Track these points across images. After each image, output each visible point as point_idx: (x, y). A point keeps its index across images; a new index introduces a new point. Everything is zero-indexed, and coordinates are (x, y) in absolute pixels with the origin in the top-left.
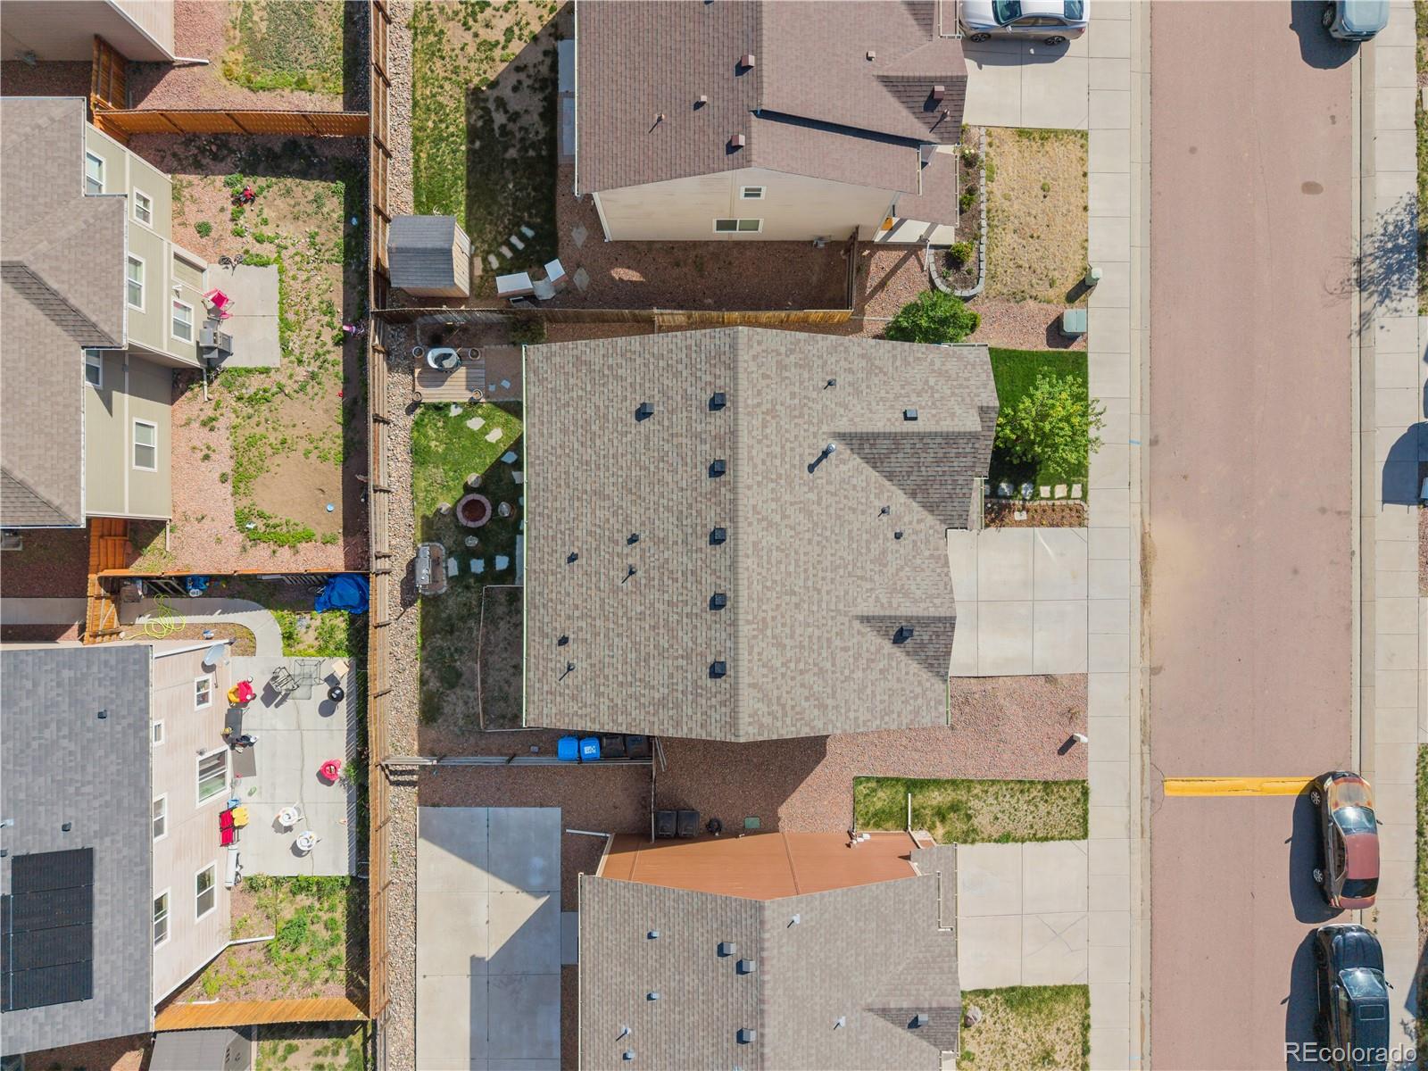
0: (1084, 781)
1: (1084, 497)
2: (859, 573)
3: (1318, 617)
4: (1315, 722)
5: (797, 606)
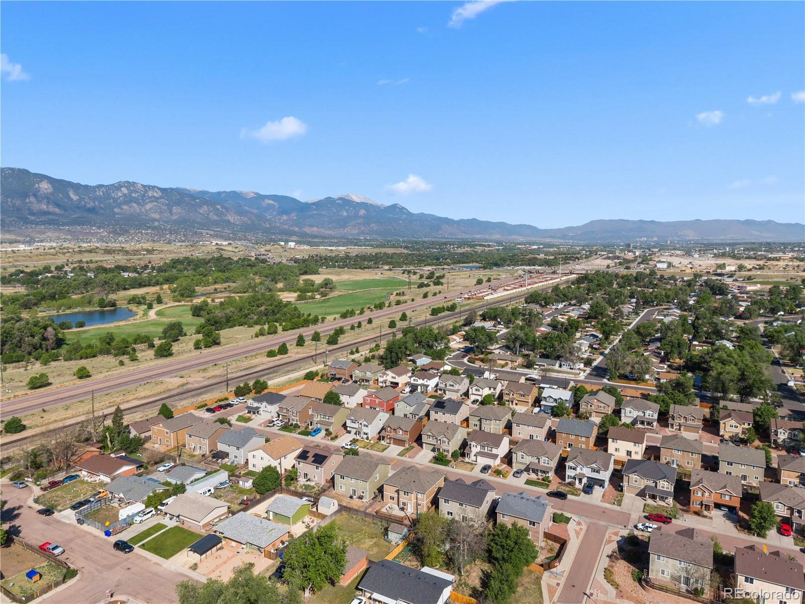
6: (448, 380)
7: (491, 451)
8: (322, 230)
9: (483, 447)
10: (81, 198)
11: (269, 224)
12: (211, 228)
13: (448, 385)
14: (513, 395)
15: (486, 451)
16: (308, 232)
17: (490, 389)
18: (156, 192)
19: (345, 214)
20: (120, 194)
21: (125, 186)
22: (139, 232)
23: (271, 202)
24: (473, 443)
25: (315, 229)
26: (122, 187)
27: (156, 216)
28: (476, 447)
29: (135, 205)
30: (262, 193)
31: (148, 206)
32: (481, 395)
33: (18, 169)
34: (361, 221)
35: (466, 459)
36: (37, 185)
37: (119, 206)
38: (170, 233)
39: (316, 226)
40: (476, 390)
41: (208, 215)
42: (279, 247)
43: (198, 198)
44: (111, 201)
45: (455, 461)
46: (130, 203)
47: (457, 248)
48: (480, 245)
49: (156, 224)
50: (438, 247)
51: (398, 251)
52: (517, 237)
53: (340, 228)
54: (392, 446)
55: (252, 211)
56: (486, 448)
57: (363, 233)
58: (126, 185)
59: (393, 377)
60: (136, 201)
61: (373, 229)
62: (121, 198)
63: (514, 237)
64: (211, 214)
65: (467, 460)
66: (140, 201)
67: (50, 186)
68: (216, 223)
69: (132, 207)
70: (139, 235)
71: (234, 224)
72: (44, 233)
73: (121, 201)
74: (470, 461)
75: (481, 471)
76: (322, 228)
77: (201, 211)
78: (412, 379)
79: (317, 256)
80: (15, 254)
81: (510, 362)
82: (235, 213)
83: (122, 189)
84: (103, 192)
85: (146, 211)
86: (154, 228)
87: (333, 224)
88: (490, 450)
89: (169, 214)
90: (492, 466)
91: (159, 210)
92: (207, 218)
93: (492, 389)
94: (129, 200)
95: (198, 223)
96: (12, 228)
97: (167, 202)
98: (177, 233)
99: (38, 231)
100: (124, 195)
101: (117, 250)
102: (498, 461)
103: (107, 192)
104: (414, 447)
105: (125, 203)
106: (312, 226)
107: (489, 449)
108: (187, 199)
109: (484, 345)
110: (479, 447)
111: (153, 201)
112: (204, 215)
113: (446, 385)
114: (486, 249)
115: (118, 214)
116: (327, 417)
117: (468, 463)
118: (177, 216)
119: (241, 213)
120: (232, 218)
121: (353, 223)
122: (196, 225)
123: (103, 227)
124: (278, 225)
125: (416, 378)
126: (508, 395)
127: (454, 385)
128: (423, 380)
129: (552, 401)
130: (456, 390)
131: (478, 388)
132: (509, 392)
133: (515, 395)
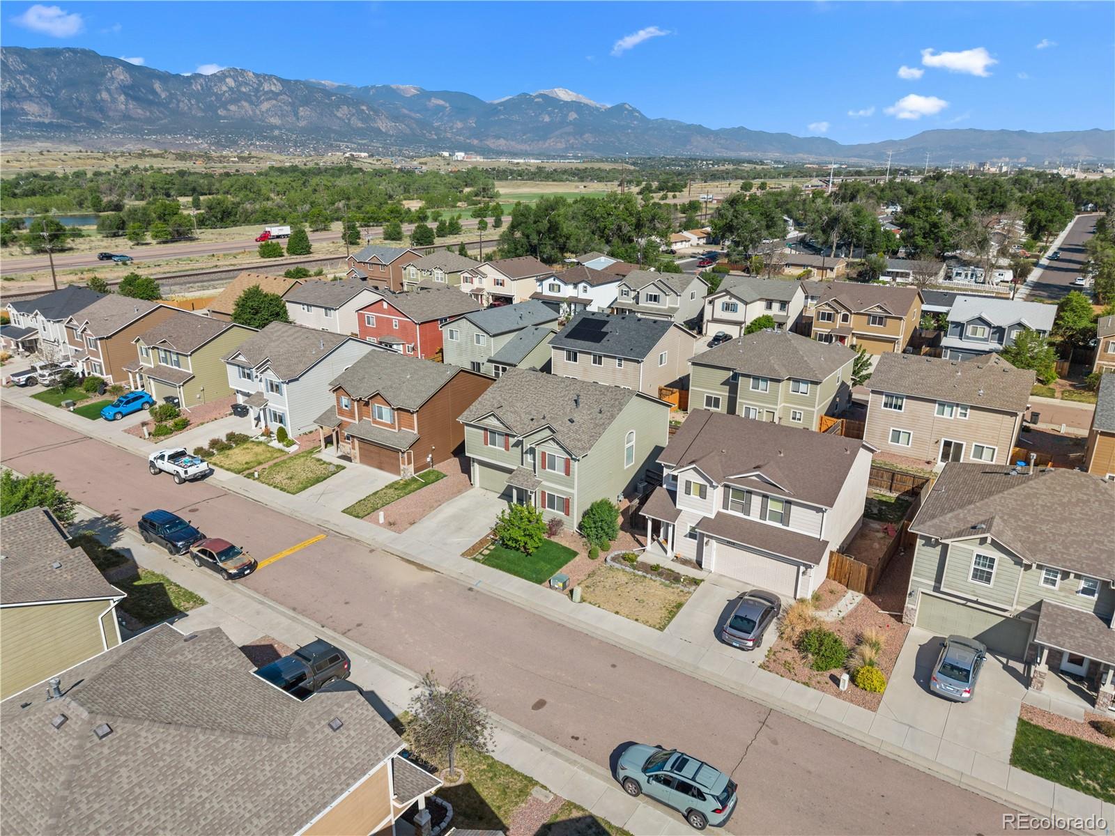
6: (644, 284)
7: (784, 518)
8: (513, 143)
9: (741, 496)
10: (171, 94)
11: (436, 134)
12: (354, 140)
13: (642, 297)
14: (845, 318)
15: (754, 516)
16: (492, 146)
17: (769, 307)
18: (274, 84)
19: (547, 119)
20: (224, 88)
21: (230, 76)
22: (251, 144)
23: (441, 102)
24: (687, 475)
25: (502, 141)
26: (226, 77)
27: (275, 121)
28: (703, 494)
29: (245, 104)
30: (428, 89)
31: (265, 106)
32: (739, 323)
33: (81, 50)
34: (570, 129)
35: (650, 546)
36: (109, 74)
37: (224, 105)
38: (295, 146)
39: (504, 138)
40: (727, 307)
41: (349, 120)
42: (440, 158)
43: (335, 94)
44: (213, 98)
45: (592, 555)
46: (239, 101)
47: (712, 164)
48: (749, 162)
49: (276, 133)
50: (683, 163)
51: (619, 166)
52: (805, 156)
53: (538, 141)
54: (357, 469)
55: (413, 115)
56: (756, 501)
57: (572, 148)
58: (232, 74)
59: (497, 283)
60: (246, 97)
61: (587, 142)
62: (227, 95)
63: (801, 155)
64: (353, 118)
65: (651, 553)
66: (253, 98)
67: (128, 76)
68: (361, 133)
69: (242, 107)
70: (252, 147)
71: (386, 134)
72: (122, 145)
73: (226, 99)
74: (666, 561)
75: (719, 632)
76: (513, 141)
77: (339, 115)
78: (546, 283)
79: (494, 169)
80: (43, 157)
81: (815, 271)
82: (387, 118)
83: (227, 80)
84: (201, 85)
85: (262, 113)
86: (272, 139)
87: (529, 135)
88: (774, 516)
89: (294, 119)
90: (786, 600)
91: (279, 113)
92: (349, 124)
93: (776, 306)
94: (237, 97)
95: (335, 132)
96: (80, 138)
97: (290, 100)
98: (304, 145)
99: (114, 142)
100: (231, 89)
101: (196, 156)
102: (817, 576)
103: (206, 83)
104: (440, 476)
105: (235, 101)
106: (498, 137)
107: (773, 506)
108: (319, 96)
109: (754, 235)
110: (716, 495)
111: (270, 99)
112: (343, 120)
113: (637, 298)
114: (757, 167)
115: (224, 118)
116: (174, 357)
117: (655, 569)
118: (305, 122)
119: (396, 118)
120: (383, 124)
121: (557, 133)
122: (332, 135)
123: (203, 137)
124: (449, 135)
125: (557, 282)
126: (829, 319)
127: (662, 295)
128: (576, 286)
129: (986, 336)
130: (664, 310)
131: (734, 300)
132: (832, 308)
133: (852, 318)
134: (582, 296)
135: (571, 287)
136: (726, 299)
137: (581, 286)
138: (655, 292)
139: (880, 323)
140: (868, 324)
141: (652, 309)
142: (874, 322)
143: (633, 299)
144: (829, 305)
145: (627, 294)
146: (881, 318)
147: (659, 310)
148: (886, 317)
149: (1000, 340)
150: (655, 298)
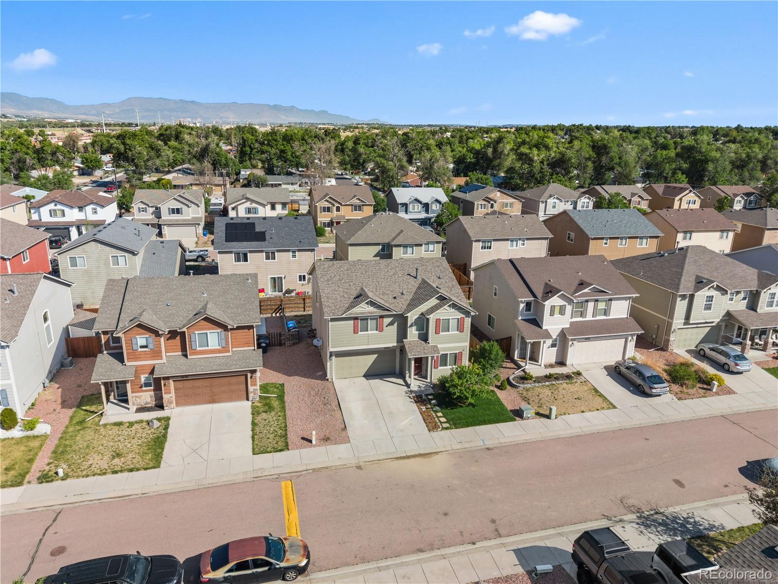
0: (288, 449)
1: (443, 429)
2: (378, 288)
3: (420, 531)
4: (344, 543)
5: (362, 273)
13: (164, 212)
14: (338, 209)
15: (589, 317)
28: (562, 312)
40: (249, 211)
56: (591, 306)
78: (45, 210)
88: (601, 312)
113: (157, 213)
125: (59, 207)
126: (329, 211)
127: (184, 207)
128: (81, 208)
129: (420, 210)
130: (189, 220)
131: (254, 205)
132: (330, 203)
133: (342, 208)
134: (92, 217)
135: (76, 210)
136: (248, 204)
137: (89, 209)
138: (176, 205)
139: (360, 210)
140: (352, 211)
141: (177, 220)
142: (356, 210)
143: (152, 214)
144: (328, 201)
145: (145, 210)
146: (359, 206)
147: (184, 220)
148: (363, 205)
149: (427, 211)
150: (178, 211)
